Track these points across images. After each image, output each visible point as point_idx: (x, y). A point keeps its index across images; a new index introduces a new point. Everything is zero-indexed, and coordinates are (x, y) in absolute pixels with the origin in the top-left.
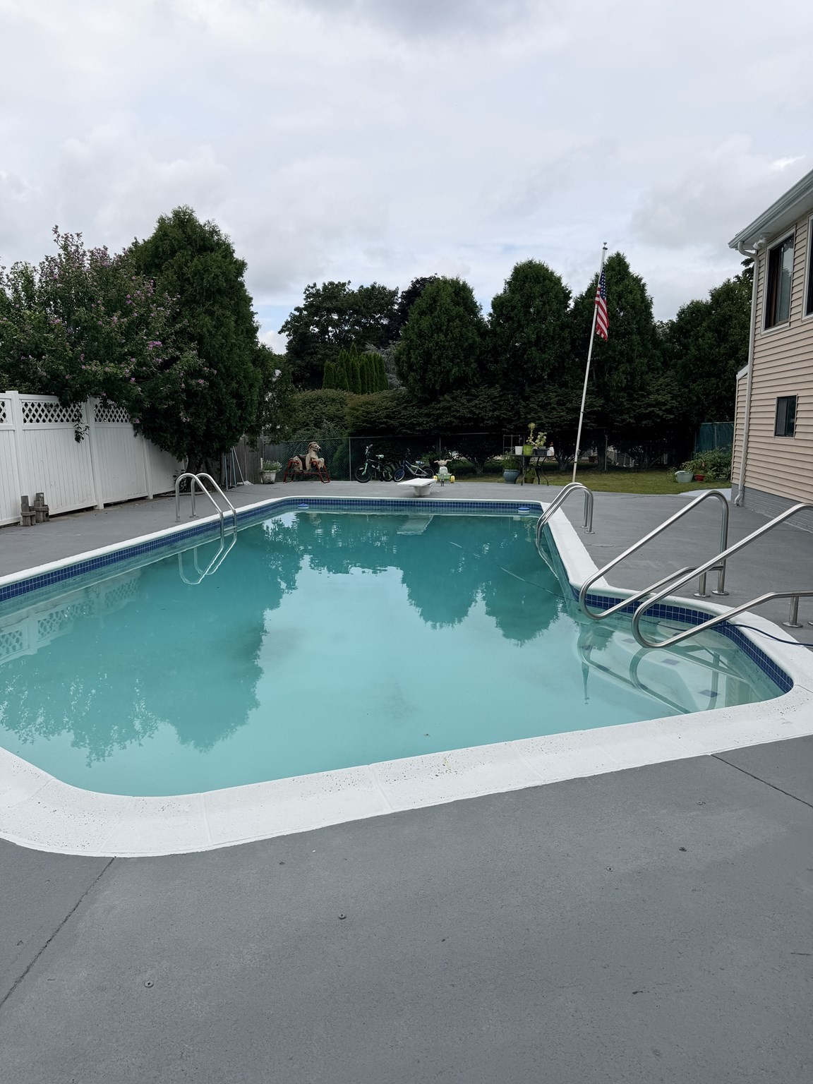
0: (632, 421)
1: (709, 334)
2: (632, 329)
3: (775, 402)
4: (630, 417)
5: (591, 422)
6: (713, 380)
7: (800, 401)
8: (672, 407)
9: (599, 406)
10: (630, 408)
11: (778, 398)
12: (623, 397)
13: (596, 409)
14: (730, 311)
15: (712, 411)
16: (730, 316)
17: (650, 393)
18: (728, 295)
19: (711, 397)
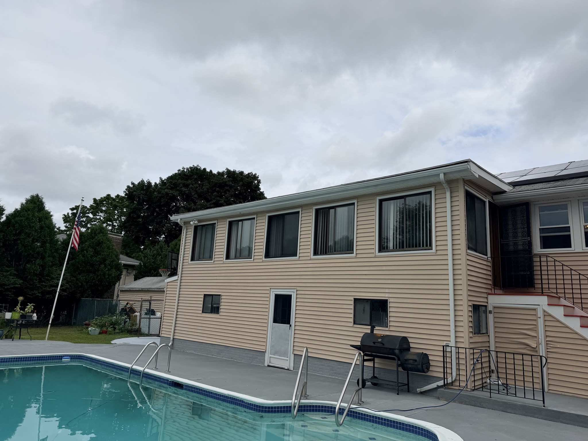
0: (40, 295)
1: (91, 249)
2: (47, 240)
3: (203, 296)
4: (39, 293)
5: (12, 294)
6: (91, 275)
7: (223, 297)
8: (67, 288)
9: (20, 284)
10: (40, 287)
11: (204, 294)
12: (36, 280)
13: (17, 286)
14: (102, 239)
15: (89, 292)
16: (102, 242)
17: (53, 278)
18: (101, 230)
19: (89, 284)
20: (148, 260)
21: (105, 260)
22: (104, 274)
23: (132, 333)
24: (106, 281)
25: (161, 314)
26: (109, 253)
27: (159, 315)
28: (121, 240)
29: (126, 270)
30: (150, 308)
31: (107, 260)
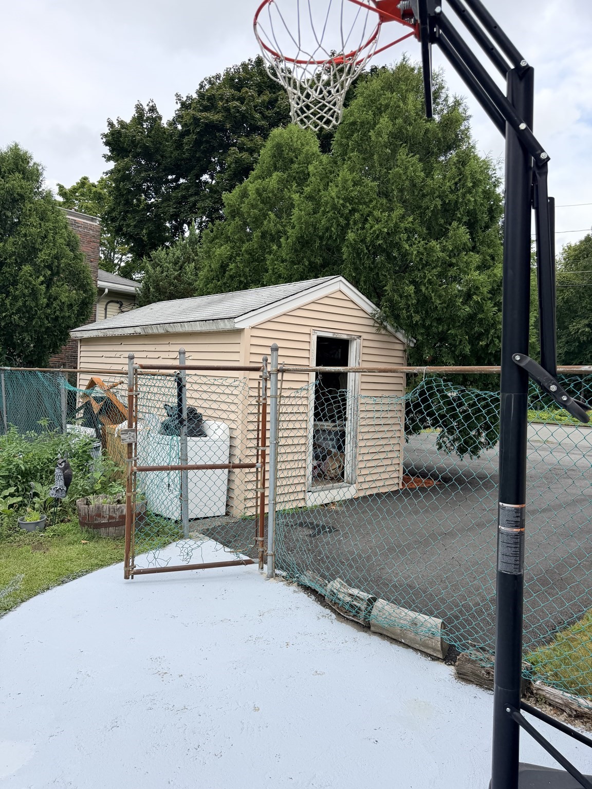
20: (162, 272)
21: (33, 251)
22: (34, 294)
23: (103, 530)
24: (43, 316)
25: (227, 432)
26: (47, 231)
27: (219, 432)
28: (97, 231)
29: (118, 305)
30: (180, 400)
31: (41, 251)
